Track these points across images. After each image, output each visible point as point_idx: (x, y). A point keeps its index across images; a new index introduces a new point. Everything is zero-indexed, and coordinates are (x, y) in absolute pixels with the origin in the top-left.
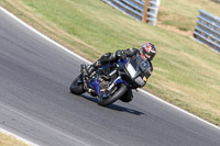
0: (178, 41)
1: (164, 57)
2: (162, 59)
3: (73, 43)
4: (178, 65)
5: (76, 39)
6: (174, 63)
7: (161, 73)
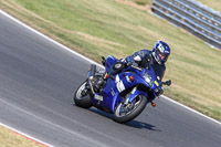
0: (136, 15)
1: (121, 31)
2: (120, 34)
3: (31, 19)
4: (135, 40)
5: (33, 14)
6: (131, 38)
7: (119, 48)
